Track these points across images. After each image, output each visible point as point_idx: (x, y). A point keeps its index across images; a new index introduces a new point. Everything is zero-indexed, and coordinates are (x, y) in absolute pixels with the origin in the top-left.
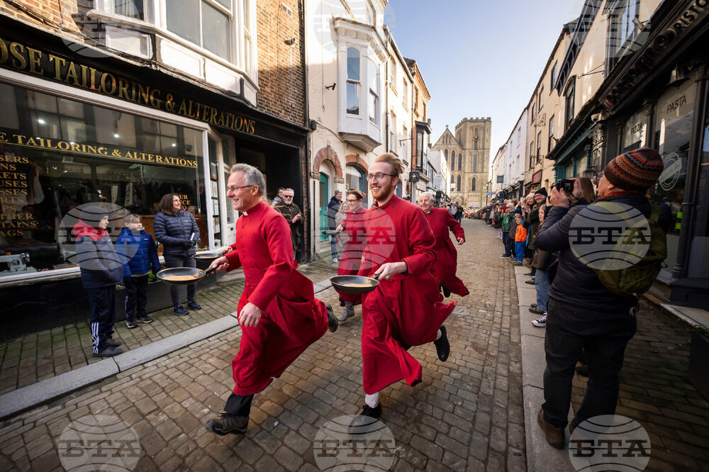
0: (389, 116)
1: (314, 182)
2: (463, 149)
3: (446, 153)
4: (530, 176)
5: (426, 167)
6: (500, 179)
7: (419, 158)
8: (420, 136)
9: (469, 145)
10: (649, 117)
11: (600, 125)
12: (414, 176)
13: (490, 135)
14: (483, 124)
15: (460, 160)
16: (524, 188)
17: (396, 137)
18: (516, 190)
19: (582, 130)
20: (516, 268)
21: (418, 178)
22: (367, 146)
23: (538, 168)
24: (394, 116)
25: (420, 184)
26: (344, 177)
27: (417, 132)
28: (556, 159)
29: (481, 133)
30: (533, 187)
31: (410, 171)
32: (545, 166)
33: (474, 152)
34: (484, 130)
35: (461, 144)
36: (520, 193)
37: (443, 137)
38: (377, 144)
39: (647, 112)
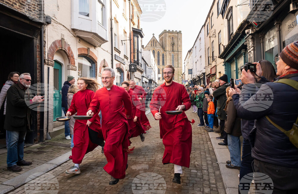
0: (113, 21)
1: (49, 68)
2: (165, 51)
3: (154, 52)
4: (209, 70)
5: (141, 61)
6: (190, 71)
7: (136, 55)
8: (136, 39)
9: (168, 48)
10: (278, 32)
11: (250, 36)
12: (133, 68)
13: (181, 42)
14: (176, 34)
15: (163, 58)
16: (206, 77)
17: (118, 37)
18: (201, 79)
19: (240, 40)
20: (210, 133)
21: (136, 69)
22: (96, 41)
23: (213, 64)
24: (117, 22)
25: (137, 74)
26: (77, 65)
27: (134, 36)
28: (224, 58)
29: (175, 40)
30: (212, 77)
31: (129, 63)
32: (218, 63)
33: (172, 53)
34: (178, 39)
35: (163, 47)
36: (204, 81)
37: (151, 41)
38: (104, 41)
39: (277, 29)
